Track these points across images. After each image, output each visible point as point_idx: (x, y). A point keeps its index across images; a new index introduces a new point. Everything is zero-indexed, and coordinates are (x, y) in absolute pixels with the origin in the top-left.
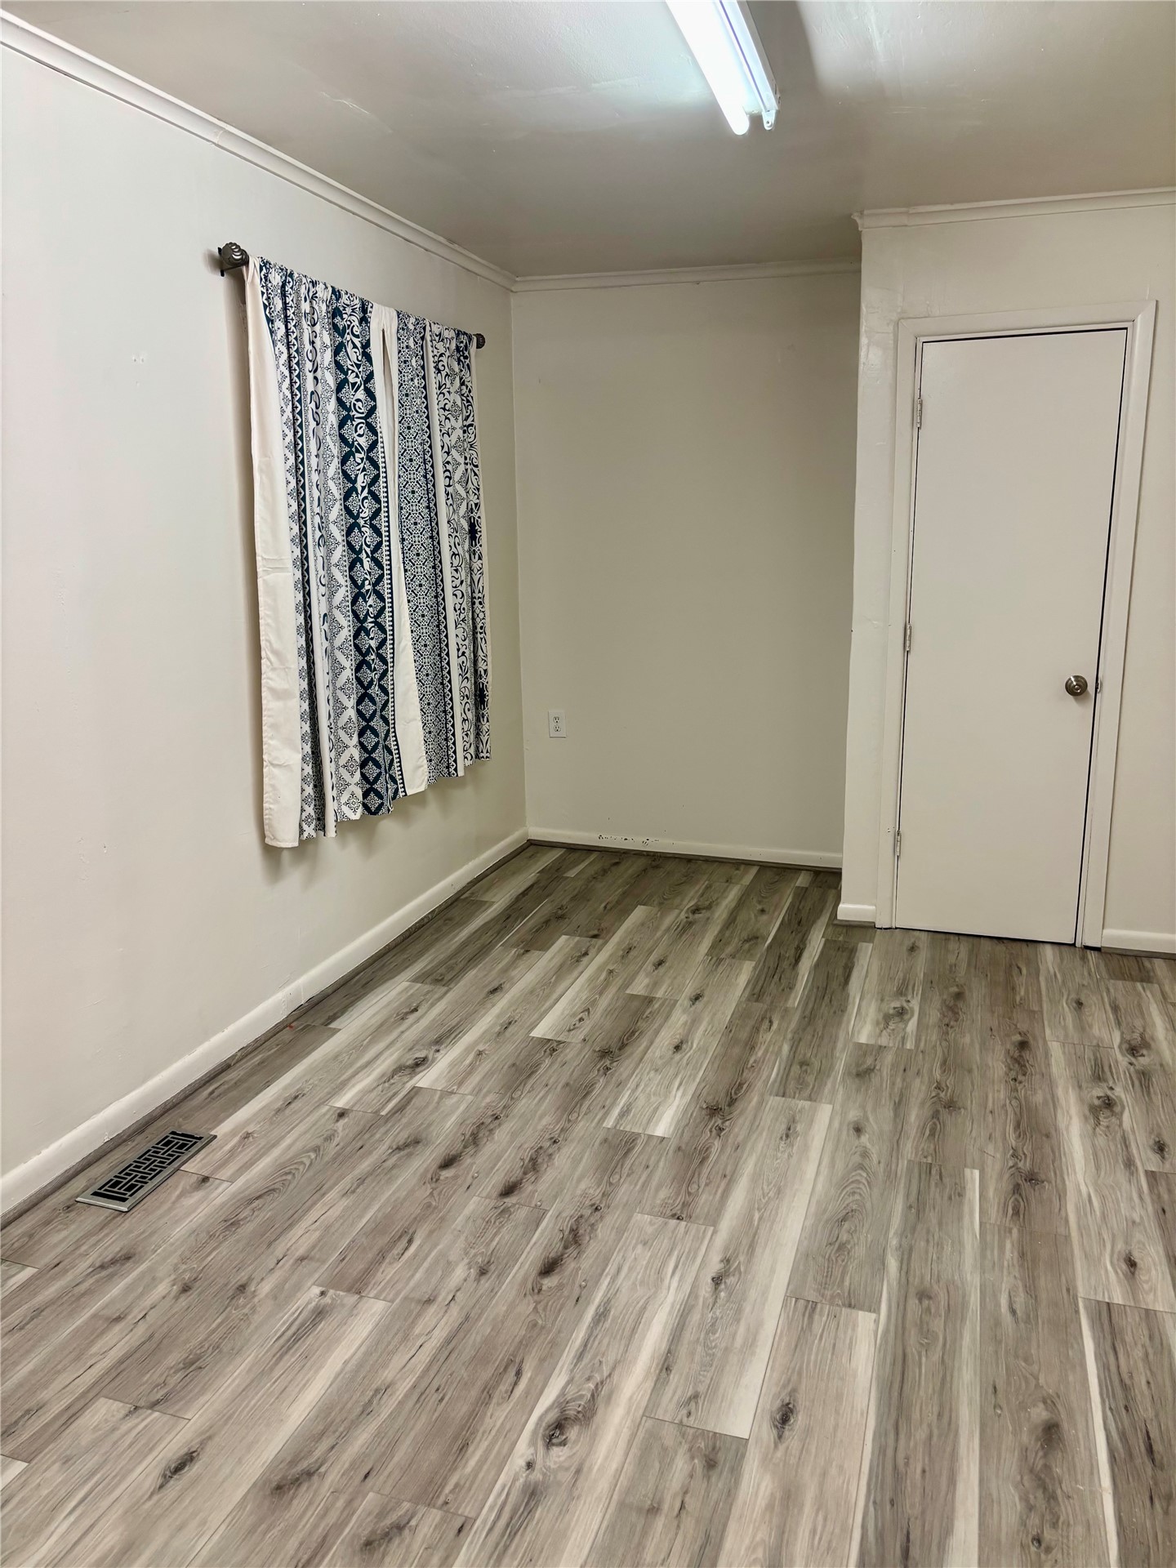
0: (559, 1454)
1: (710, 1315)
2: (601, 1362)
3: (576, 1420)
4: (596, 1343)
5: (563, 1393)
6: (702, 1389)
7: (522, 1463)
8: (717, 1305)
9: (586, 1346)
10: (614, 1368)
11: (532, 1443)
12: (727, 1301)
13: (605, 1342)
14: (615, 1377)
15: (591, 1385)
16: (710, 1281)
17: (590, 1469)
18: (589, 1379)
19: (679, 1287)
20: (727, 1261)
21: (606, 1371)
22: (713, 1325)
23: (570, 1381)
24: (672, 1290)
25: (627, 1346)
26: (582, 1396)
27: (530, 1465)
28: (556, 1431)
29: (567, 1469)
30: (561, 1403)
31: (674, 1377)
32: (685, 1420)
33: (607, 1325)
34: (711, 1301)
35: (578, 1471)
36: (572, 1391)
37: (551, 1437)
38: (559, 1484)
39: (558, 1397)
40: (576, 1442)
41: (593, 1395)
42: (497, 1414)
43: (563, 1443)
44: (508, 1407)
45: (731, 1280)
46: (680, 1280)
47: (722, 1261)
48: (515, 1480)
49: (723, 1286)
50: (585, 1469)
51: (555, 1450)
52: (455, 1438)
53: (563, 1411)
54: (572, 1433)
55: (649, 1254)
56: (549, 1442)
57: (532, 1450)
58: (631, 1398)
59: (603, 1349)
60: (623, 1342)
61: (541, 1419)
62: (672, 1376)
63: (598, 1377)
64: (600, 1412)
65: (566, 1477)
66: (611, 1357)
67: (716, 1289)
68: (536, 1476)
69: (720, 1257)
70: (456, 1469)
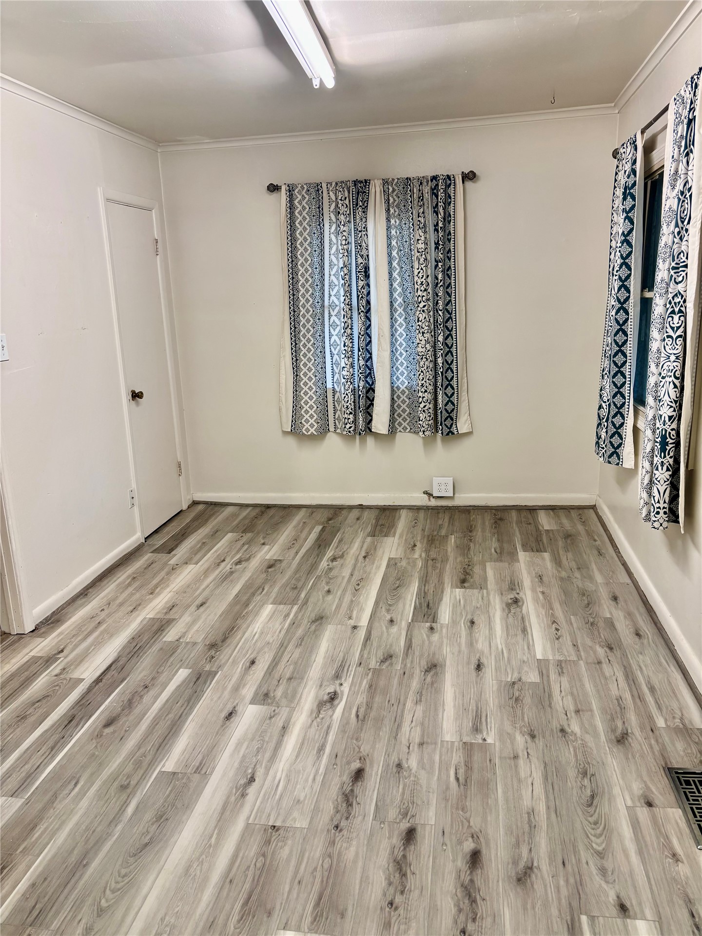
0: (331, 689)
1: (259, 757)
2: (318, 726)
3: (326, 702)
4: (322, 735)
5: (334, 711)
6: (268, 721)
7: (344, 685)
8: (254, 764)
9: (327, 733)
10: (311, 725)
11: (342, 692)
12: (248, 767)
13: (317, 736)
14: (310, 721)
15: (321, 716)
16: (257, 779)
17: (316, 687)
18: (323, 718)
19: (276, 773)
20: (243, 795)
21: (315, 723)
22: (258, 752)
23: (331, 716)
24: (280, 769)
25: (305, 735)
26: (325, 711)
27: (341, 684)
28: (333, 697)
29: (325, 686)
30: (333, 708)
31: (281, 724)
32: (276, 708)
33: (317, 745)
34: (258, 766)
35: (321, 686)
36: (330, 712)
37: (335, 694)
38: (328, 681)
39: (336, 709)
40: (324, 695)
41: (320, 712)
42: (362, 699)
43: (329, 693)
44: (358, 702)
45: (243, 781)
46: (276, 776)
47: (247, 794)
48: (346, 679)
49: (249, 776)
50: (318, 687)
51: (332, 690)
52: (375, 689)
53: (332, 704)
54: (326, 697)
55: (295, 793)
56: (335, 693)
57: (342, 689)
58: (301, 714)
59: (318, 732)
60: (307, 737)
61: (341, 700)
62: (282, 725)
63: (318, 720)
64: (315, 706)
65: (325, 683)
66: (313, 730)
67: (253, 774)
68: (338, 682)
69: (248, 797)
70: (371, 679)
